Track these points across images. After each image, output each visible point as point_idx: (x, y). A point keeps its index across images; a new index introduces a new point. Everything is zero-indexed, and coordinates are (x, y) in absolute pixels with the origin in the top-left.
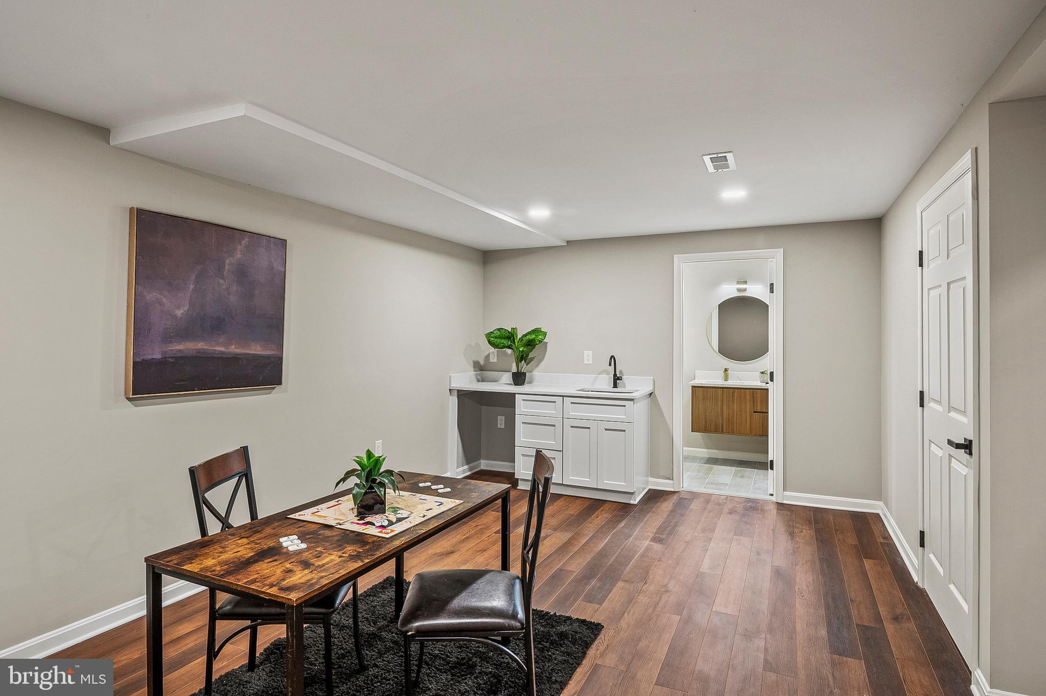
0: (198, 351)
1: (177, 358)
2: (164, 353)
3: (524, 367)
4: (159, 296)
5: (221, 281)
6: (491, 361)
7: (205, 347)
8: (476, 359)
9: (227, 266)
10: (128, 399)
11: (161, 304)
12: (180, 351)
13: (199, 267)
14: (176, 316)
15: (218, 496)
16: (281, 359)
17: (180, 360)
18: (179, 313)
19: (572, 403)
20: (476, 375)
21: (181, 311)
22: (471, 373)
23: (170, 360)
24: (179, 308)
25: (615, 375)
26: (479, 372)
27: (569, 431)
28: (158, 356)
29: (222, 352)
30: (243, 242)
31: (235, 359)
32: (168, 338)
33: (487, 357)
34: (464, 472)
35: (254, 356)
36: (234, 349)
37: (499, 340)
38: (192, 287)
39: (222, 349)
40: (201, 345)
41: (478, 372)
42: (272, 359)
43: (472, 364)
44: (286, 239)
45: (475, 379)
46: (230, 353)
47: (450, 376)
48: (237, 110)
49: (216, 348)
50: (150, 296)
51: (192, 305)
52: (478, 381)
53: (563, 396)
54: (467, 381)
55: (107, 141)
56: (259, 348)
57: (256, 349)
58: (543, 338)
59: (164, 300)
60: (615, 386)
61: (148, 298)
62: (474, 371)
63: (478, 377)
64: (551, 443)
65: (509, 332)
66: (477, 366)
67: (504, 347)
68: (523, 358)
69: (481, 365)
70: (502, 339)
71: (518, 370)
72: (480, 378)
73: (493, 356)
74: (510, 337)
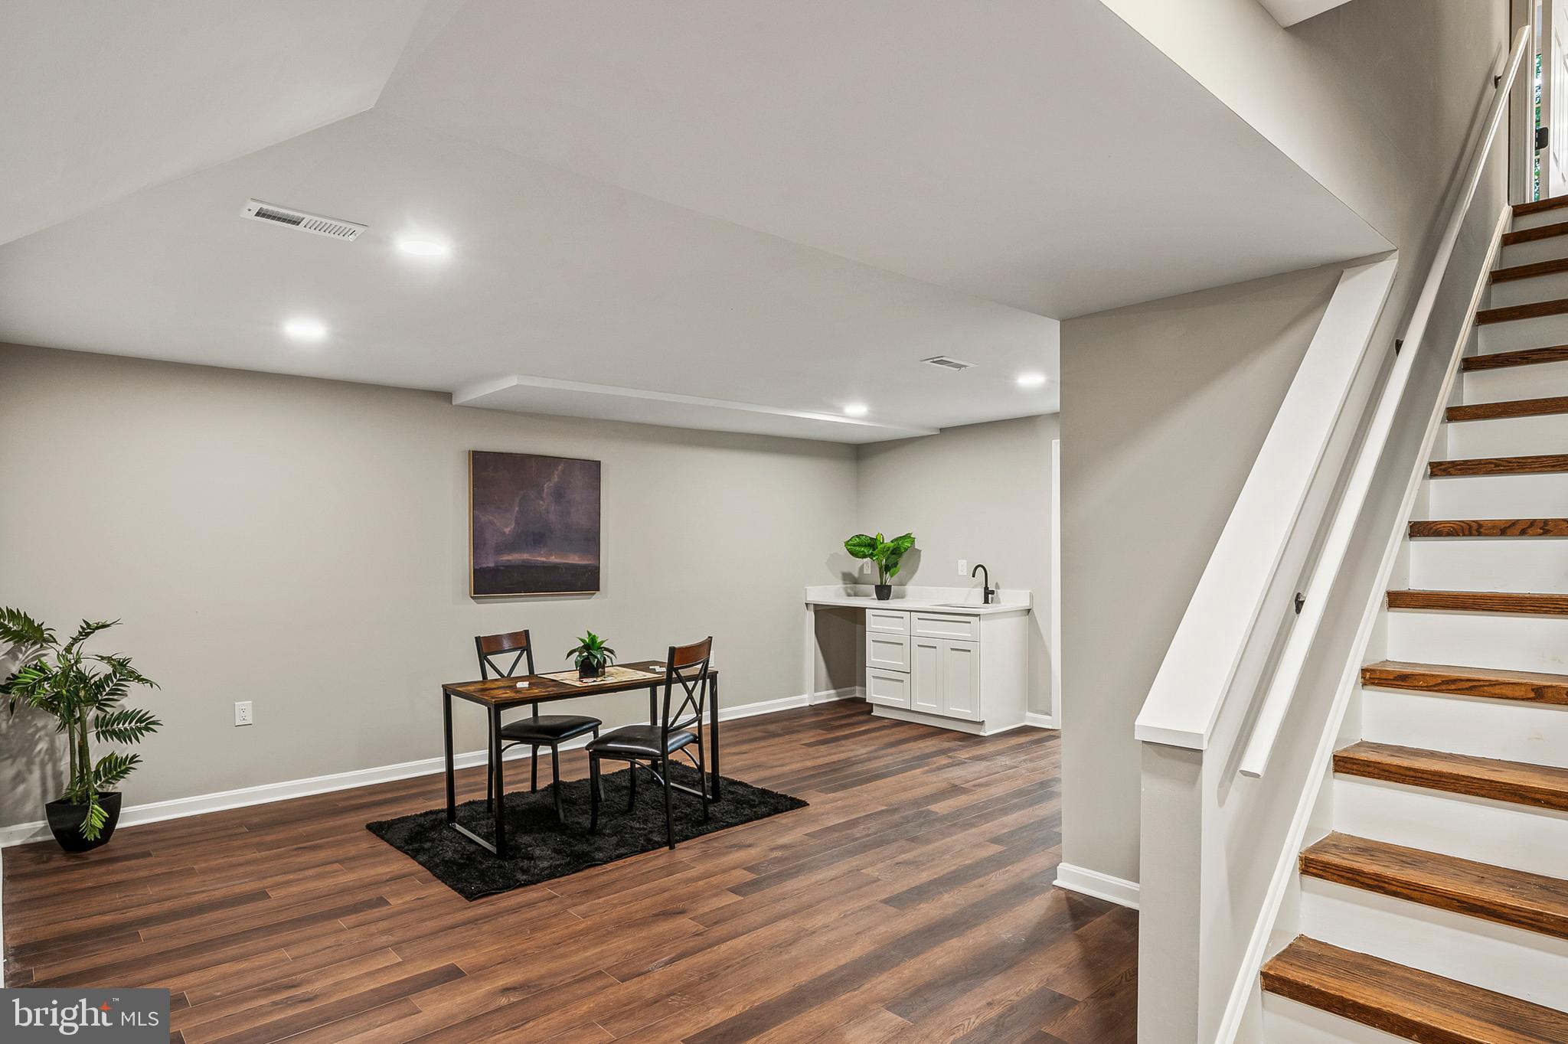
0: (524, 561)
1: (507, 567)
2: (496, 562)
3: (889, 580)
4: (490, 517)
5: (541, 502)
6: (865, 572)
7: (530, 558)
8: (846, 570)
9: (546, 490)
10: (472, 597)
11: (492, 523)
12: (509, 561)
13: (522, 492)
14: (504, 533)
15: (503, 661)
16: (598, 568)
17: (509, 568)
18: (507, 530)
19: (919, 619)
20: (845, 589)
21: (509, 529)
22: (839, 586)
23: (502, 568)
24: (507, 527)
25: (986, 588)
26: (852, 585)
27: (916, 650)
28: (492, 565)
29: (544, 562)
30: (560, 468)
31: (555, 567)
32: (500, 550)
33: (862, 568)
34: (828, 696)
35: (573, 565)
36: (554, 559)
37: (857, 548)
38: (517, 509)
39: (544, 559)
40: (526, 556)
41: (849, 585)
42: (590, 568)
43: (840, 575)
44: (599, 460)
45: (843, 593)
46: (551, 563)
47: (806, 589)
48: (511, 382)
49: (539, 559)
50: (484, 518)
51: (517, 523)
52: (849, 595)
53: (910, 611)
54: (834, 595)
55: (451, 403)
56: (577, 558)
57: (574, 559)
58: (909, 545)
59: (495, 521)
60: (986, 601)
61: (483, 520)
62: (845, 584)
63: (849, 591)
64: (899, 664)
65: (871, 539)
66: (851, 580)
67: (864, 556)
68: (887, 568)
69: (854, 577)
70: (862, 547)
71: (881, 582)
72: (852, 593)
73: (868, 567)
74: (872, 544)
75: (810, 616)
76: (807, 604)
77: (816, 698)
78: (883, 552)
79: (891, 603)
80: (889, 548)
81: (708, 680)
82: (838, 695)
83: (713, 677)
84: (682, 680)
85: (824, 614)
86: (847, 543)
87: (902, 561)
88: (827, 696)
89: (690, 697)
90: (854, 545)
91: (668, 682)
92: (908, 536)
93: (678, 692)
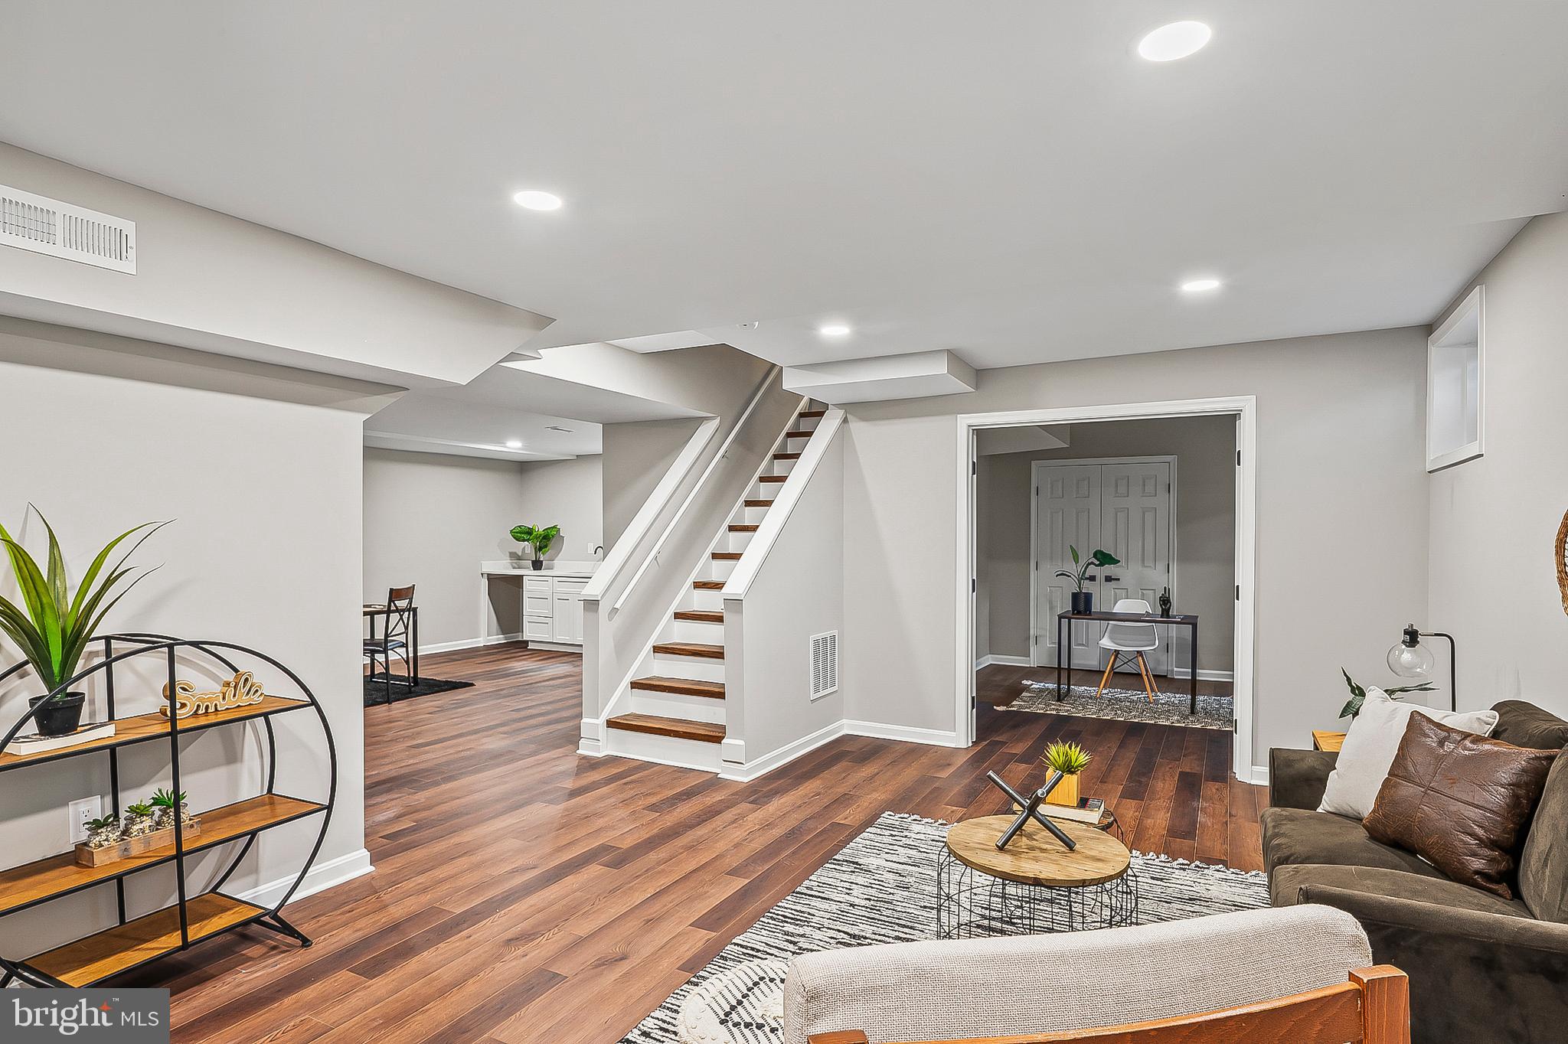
3: (541, 557)
6: (526, 552)
8: (512, 550)
20: (511, 564)
22: (506, 561)
26: (516, 561)
27: (556, 602)
33: (524, 549)
37: (519, 535)
41: (514, 561)
47: (482, 564)
52: (512, 567)
53: (554, 577)
54: (503, 567)
58: (556, 533)
62: (511, 559)
63: (514, 565)
64: (545, 612)
65: (529, 528)
66: (514, 556)
67: (524, 540)
68: (540, 549)
69: (518, 555)
70: (523, 534)
71: (536, 558)
72: (517, 566)
73: (527, 547)
74: (530, 532)
75: (485, 582)
76: (482, 574)
77: (489, 641)
78: (537, 537)
79: (542, 572)
80: (541, 535)
81: (411, 613)
82: (506, 638)
83: (415, 610)
84: (397, 610)
85: (493, 579)
86: (511, 531)
87: (551, 544)
88: (498, 639)
89: (401, 618)
90: (517, 533)
91: (388, 612)
92: (555, 527)
93: (394, 617)
